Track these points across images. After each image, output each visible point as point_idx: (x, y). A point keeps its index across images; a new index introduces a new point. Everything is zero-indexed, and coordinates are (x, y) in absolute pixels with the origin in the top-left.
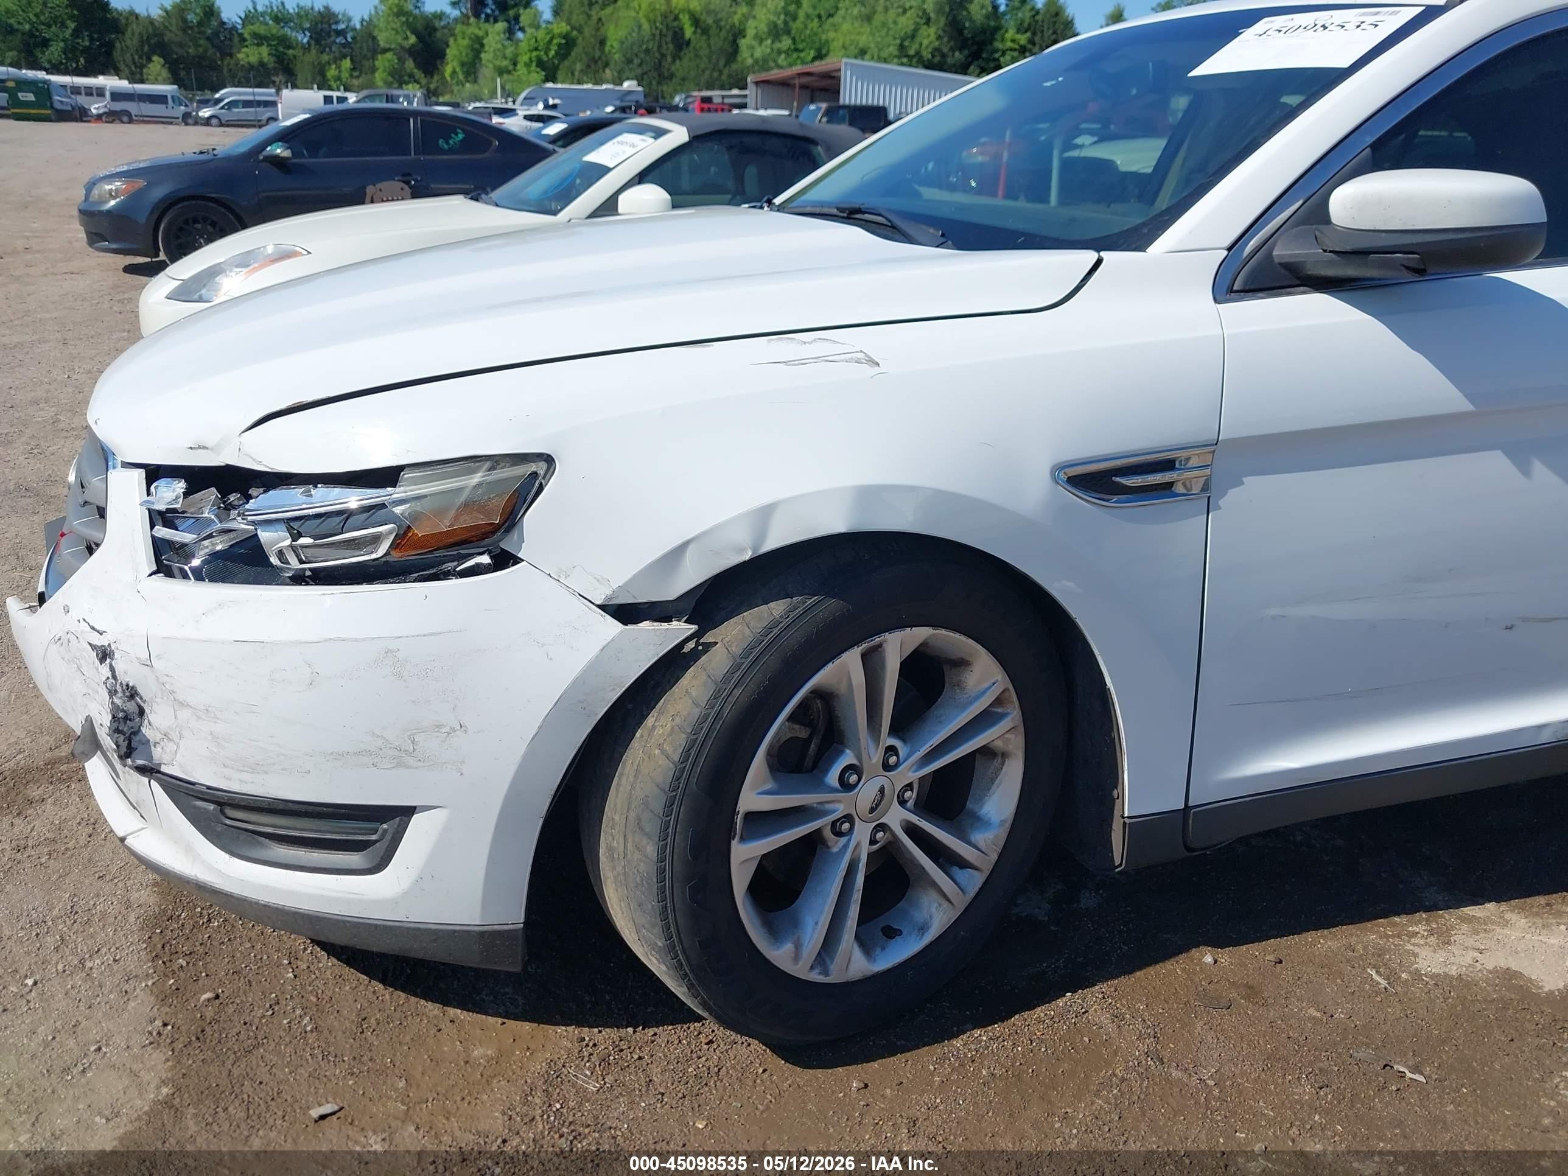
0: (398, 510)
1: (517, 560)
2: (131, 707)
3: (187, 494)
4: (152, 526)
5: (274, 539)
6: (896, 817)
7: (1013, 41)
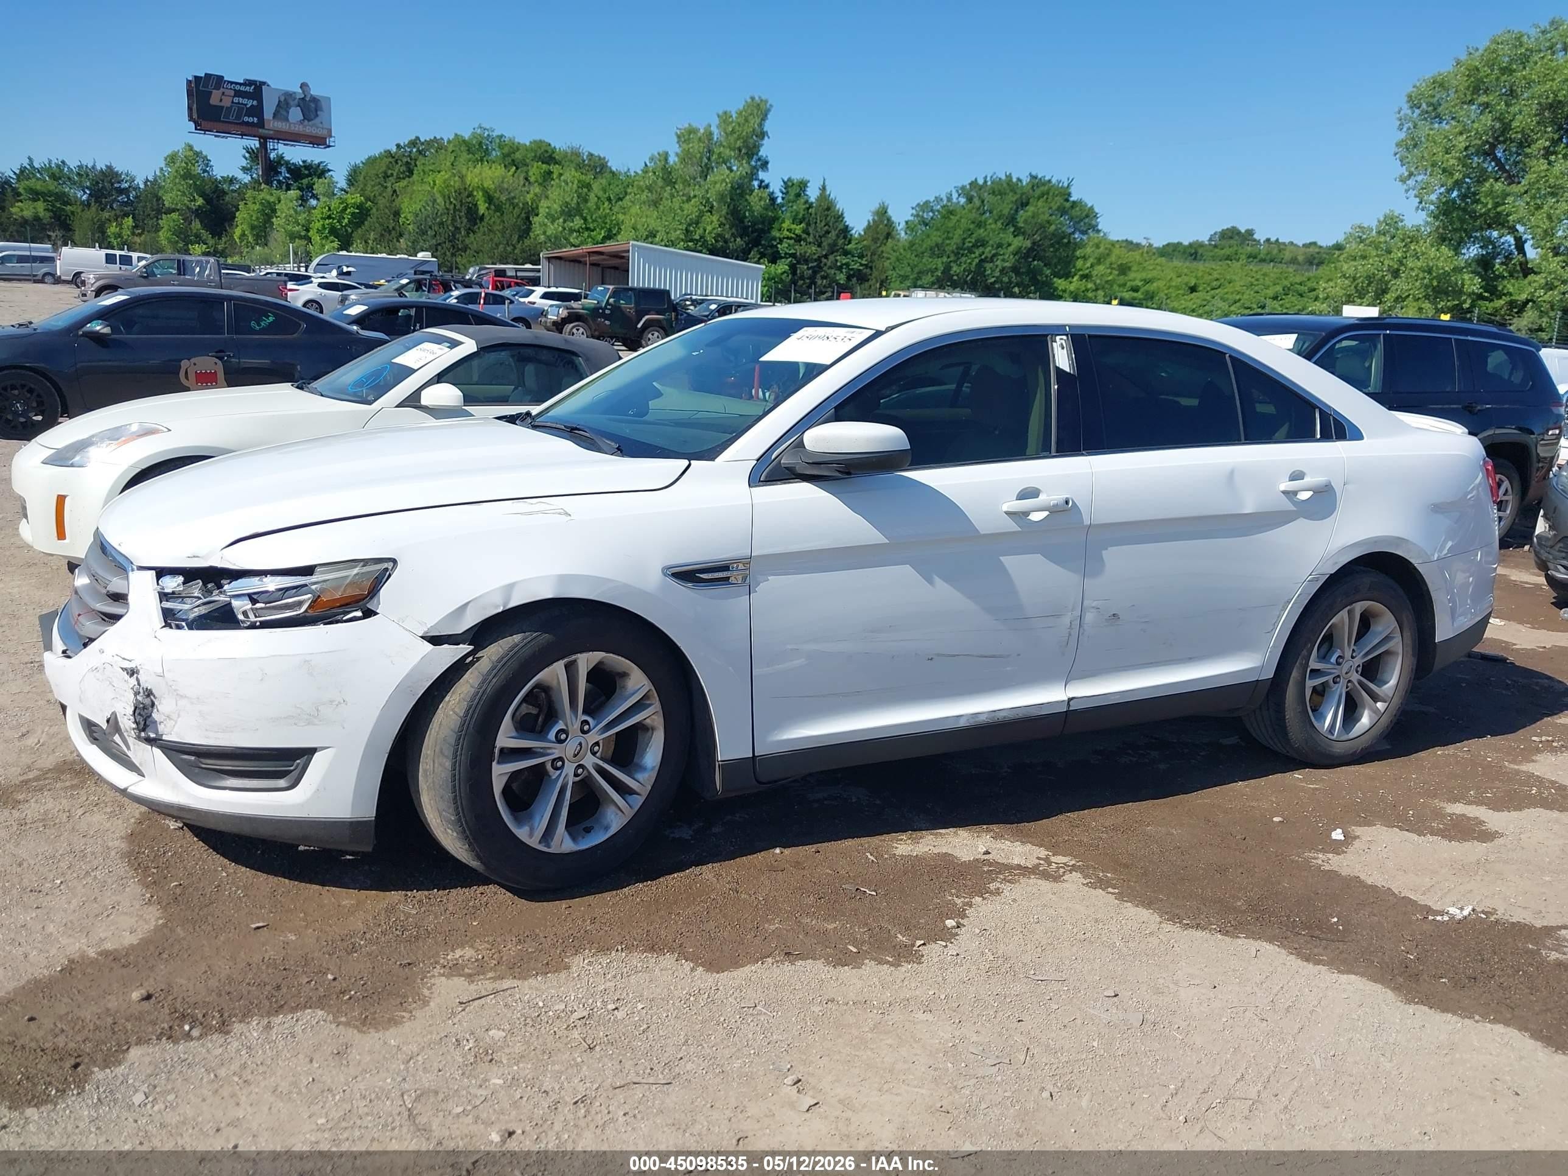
0: (313, 587)
1: (376, 614)
2: (147, 701)
3: (184, 583)
4: (161, 602)
5: (241, 606)
6: (589, 761)
7: (789, 230)
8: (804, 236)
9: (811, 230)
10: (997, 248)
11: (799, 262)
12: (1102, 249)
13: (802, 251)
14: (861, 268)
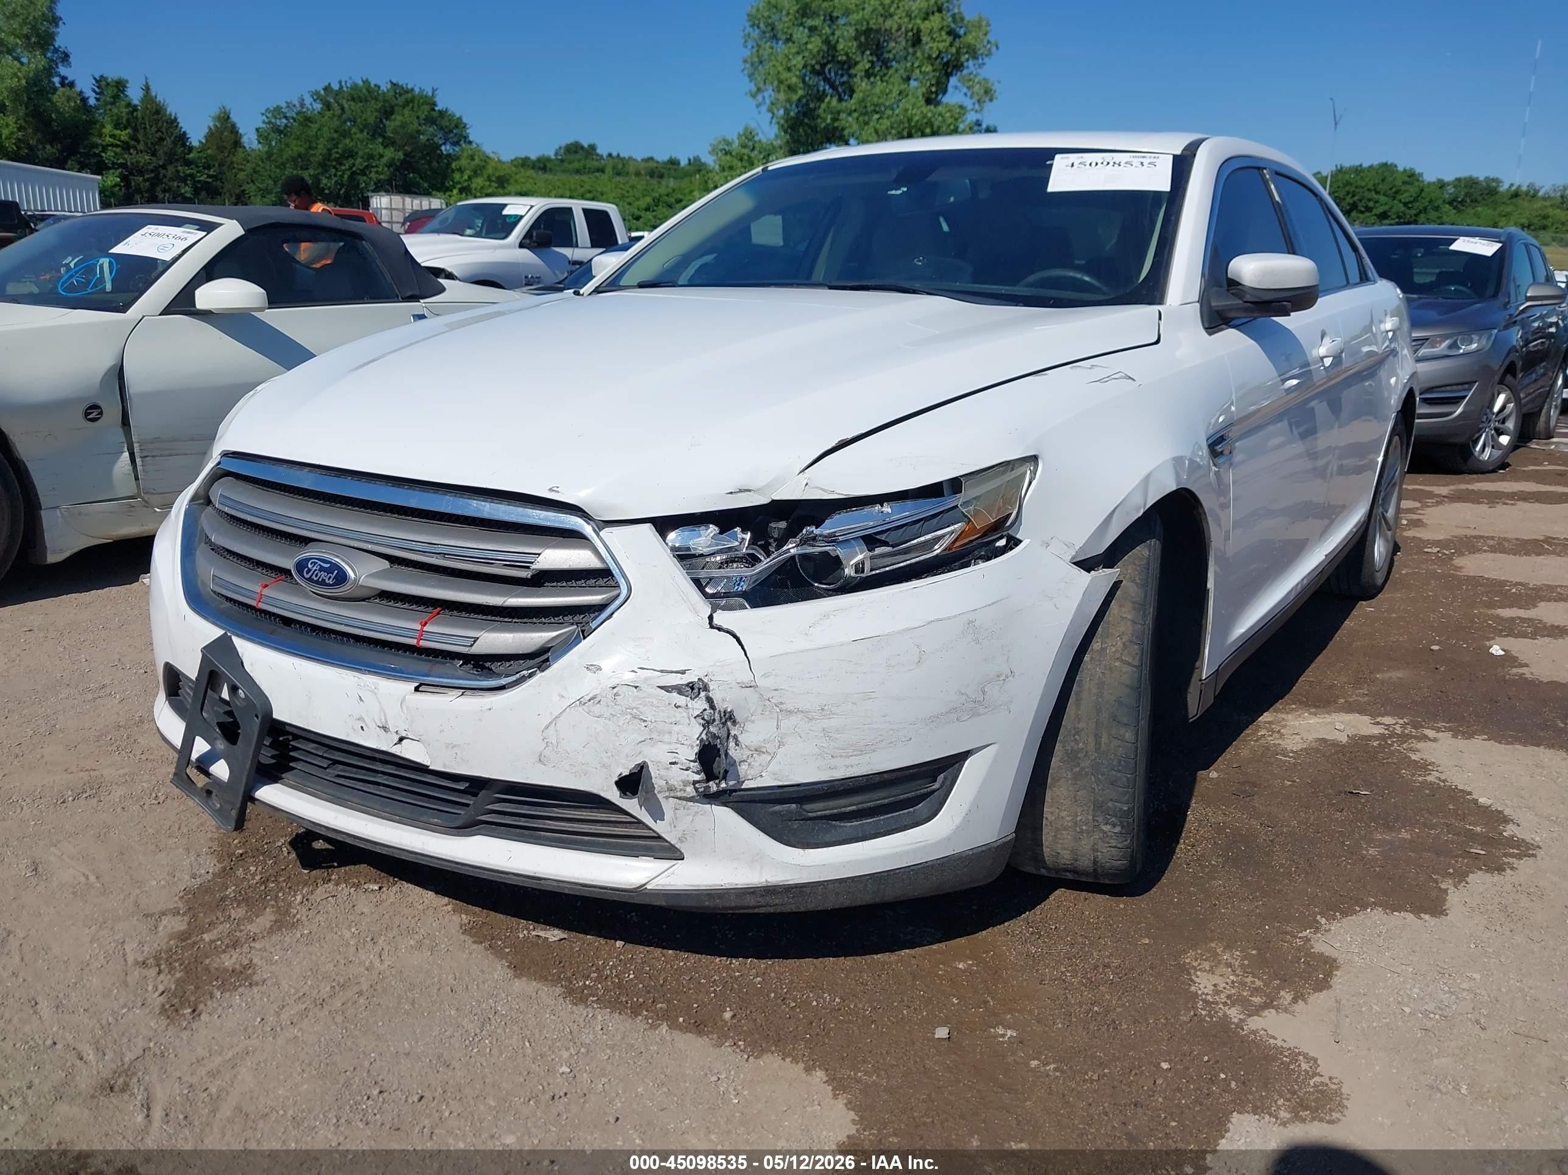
0: (965, 510)
1: (1019, 542)
5: (850, 555)
7: (112, 136)
8: (132, 143)
9: (140, 136)
10: (368, 160)
11: (131, 173)
12: (477, 161)
13: (134, 160)
14: (209, 180)
